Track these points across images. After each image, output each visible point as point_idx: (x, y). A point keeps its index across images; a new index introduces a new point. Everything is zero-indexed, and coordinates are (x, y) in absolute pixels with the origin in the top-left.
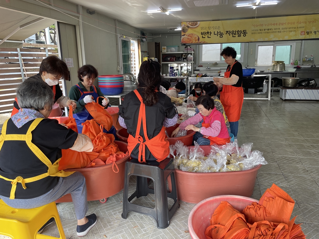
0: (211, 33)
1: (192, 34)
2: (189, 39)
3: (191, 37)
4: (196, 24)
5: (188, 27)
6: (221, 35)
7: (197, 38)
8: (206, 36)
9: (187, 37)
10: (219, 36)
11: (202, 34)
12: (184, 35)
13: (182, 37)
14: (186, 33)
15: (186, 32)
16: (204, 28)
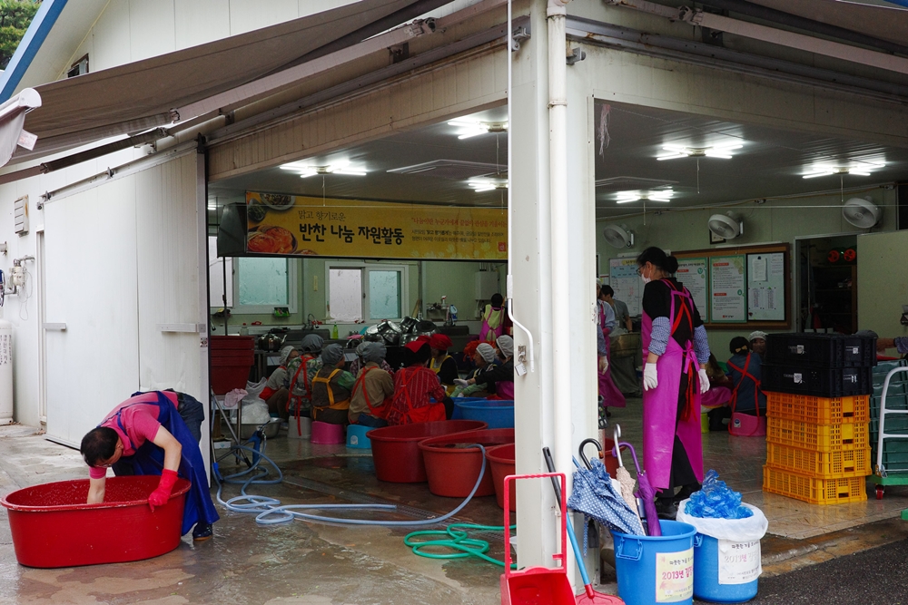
0: (324, 229)
1: (277, 228)
2: (267, 239)
3: (274, 235)
4: (286, 202)
5: (267, 208)
6: (349, 236)
7: (290, 241)
8: (313, 236)
9: (262, 236)
10: (343, 237)
11: (302, 229)
12: (254, 230)
13: (249, 234)
14: (261, 225)
15: (259, 222)
16: (306, 215)
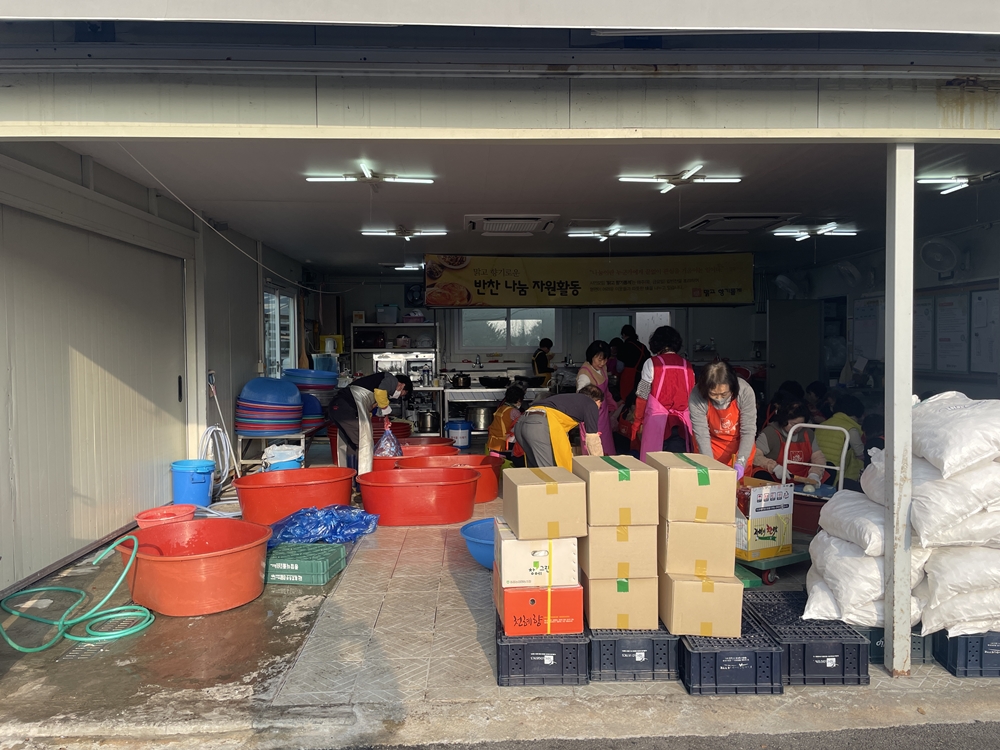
0: (498, 284)
1: (453, 285)
2: (444, 295)
3: (450, 291)
4: (462, 262)
5: (443, 267)
6: (523, 290)
7: (466, 294)
8: (487, 291)
9: (439, 291)
10: (517, 291)
11: (477, 284)
12: (432, 286)
13: (427, 289)
14: (438, 281)
15: (436, 279)
16: (481, 272)
